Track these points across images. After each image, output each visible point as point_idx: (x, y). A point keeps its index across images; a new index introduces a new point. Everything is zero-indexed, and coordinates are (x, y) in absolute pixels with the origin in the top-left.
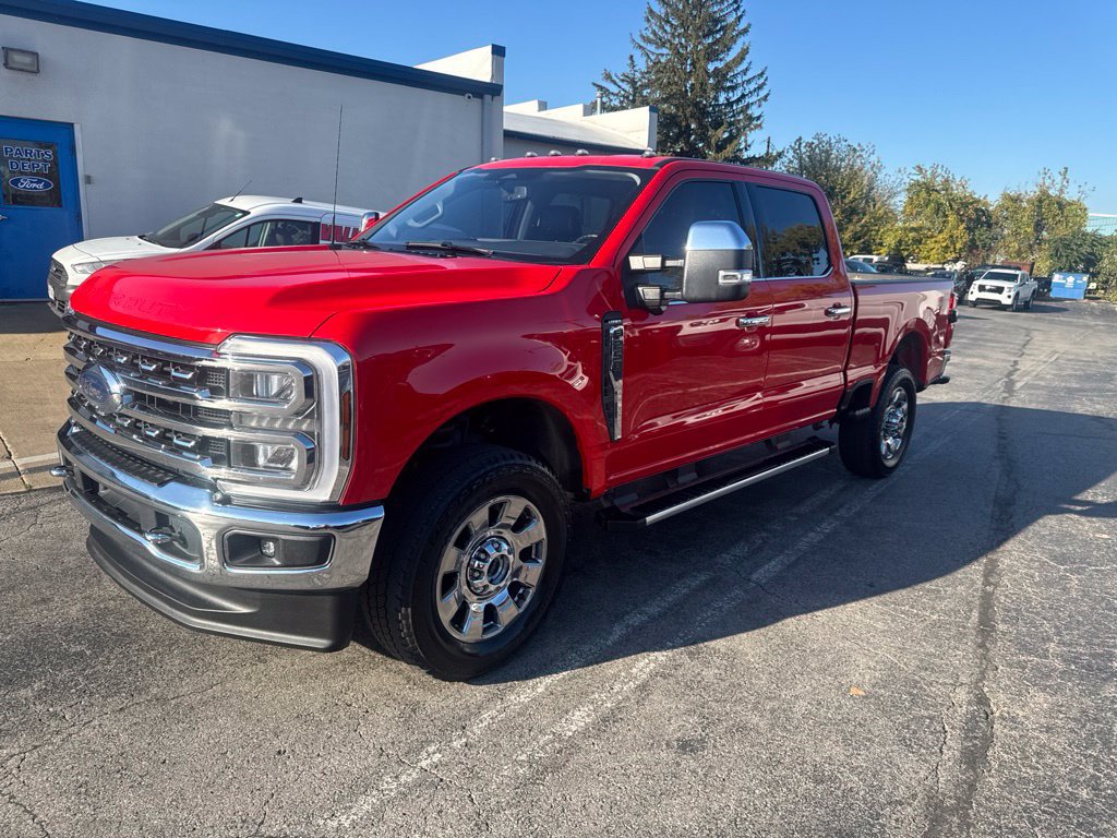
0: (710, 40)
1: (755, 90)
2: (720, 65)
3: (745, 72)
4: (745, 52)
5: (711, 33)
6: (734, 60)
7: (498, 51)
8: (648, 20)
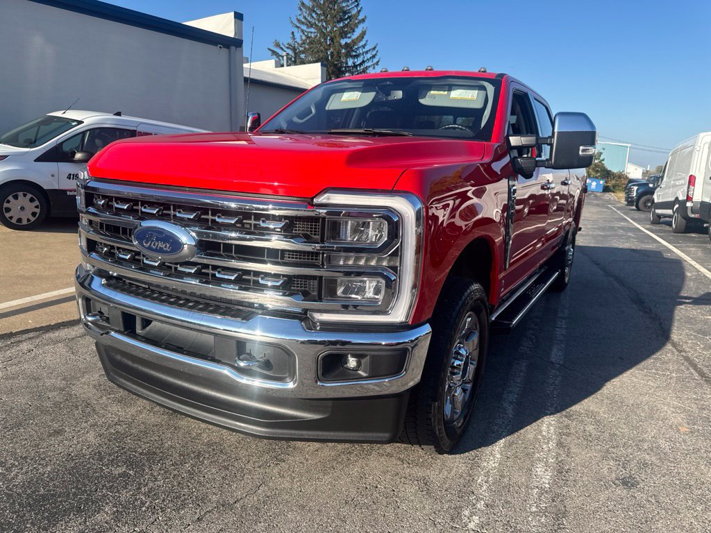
0: (341, 25)
1: (370, 58)
2: (349, 41)
3: (364, 46)
4: (363, 34)
5: (341, 20)
6: (357, 38)
7: (239, 17)
8: (301, 10)
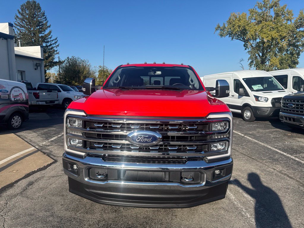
0: (38, 27)
1: (54, 43)
2: (43, 35)
3: (51, 38)
4: (50, 32)
6: (47, 34)
7: (10, 25)
